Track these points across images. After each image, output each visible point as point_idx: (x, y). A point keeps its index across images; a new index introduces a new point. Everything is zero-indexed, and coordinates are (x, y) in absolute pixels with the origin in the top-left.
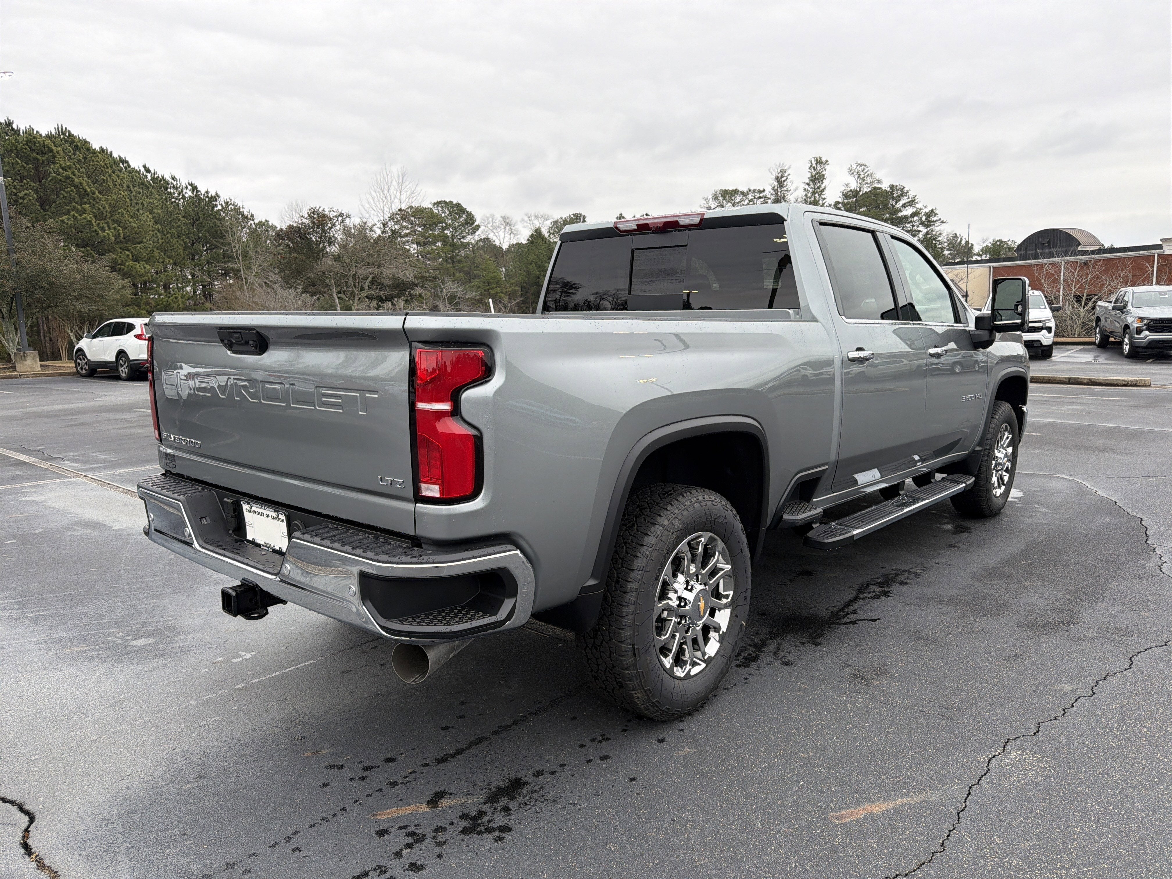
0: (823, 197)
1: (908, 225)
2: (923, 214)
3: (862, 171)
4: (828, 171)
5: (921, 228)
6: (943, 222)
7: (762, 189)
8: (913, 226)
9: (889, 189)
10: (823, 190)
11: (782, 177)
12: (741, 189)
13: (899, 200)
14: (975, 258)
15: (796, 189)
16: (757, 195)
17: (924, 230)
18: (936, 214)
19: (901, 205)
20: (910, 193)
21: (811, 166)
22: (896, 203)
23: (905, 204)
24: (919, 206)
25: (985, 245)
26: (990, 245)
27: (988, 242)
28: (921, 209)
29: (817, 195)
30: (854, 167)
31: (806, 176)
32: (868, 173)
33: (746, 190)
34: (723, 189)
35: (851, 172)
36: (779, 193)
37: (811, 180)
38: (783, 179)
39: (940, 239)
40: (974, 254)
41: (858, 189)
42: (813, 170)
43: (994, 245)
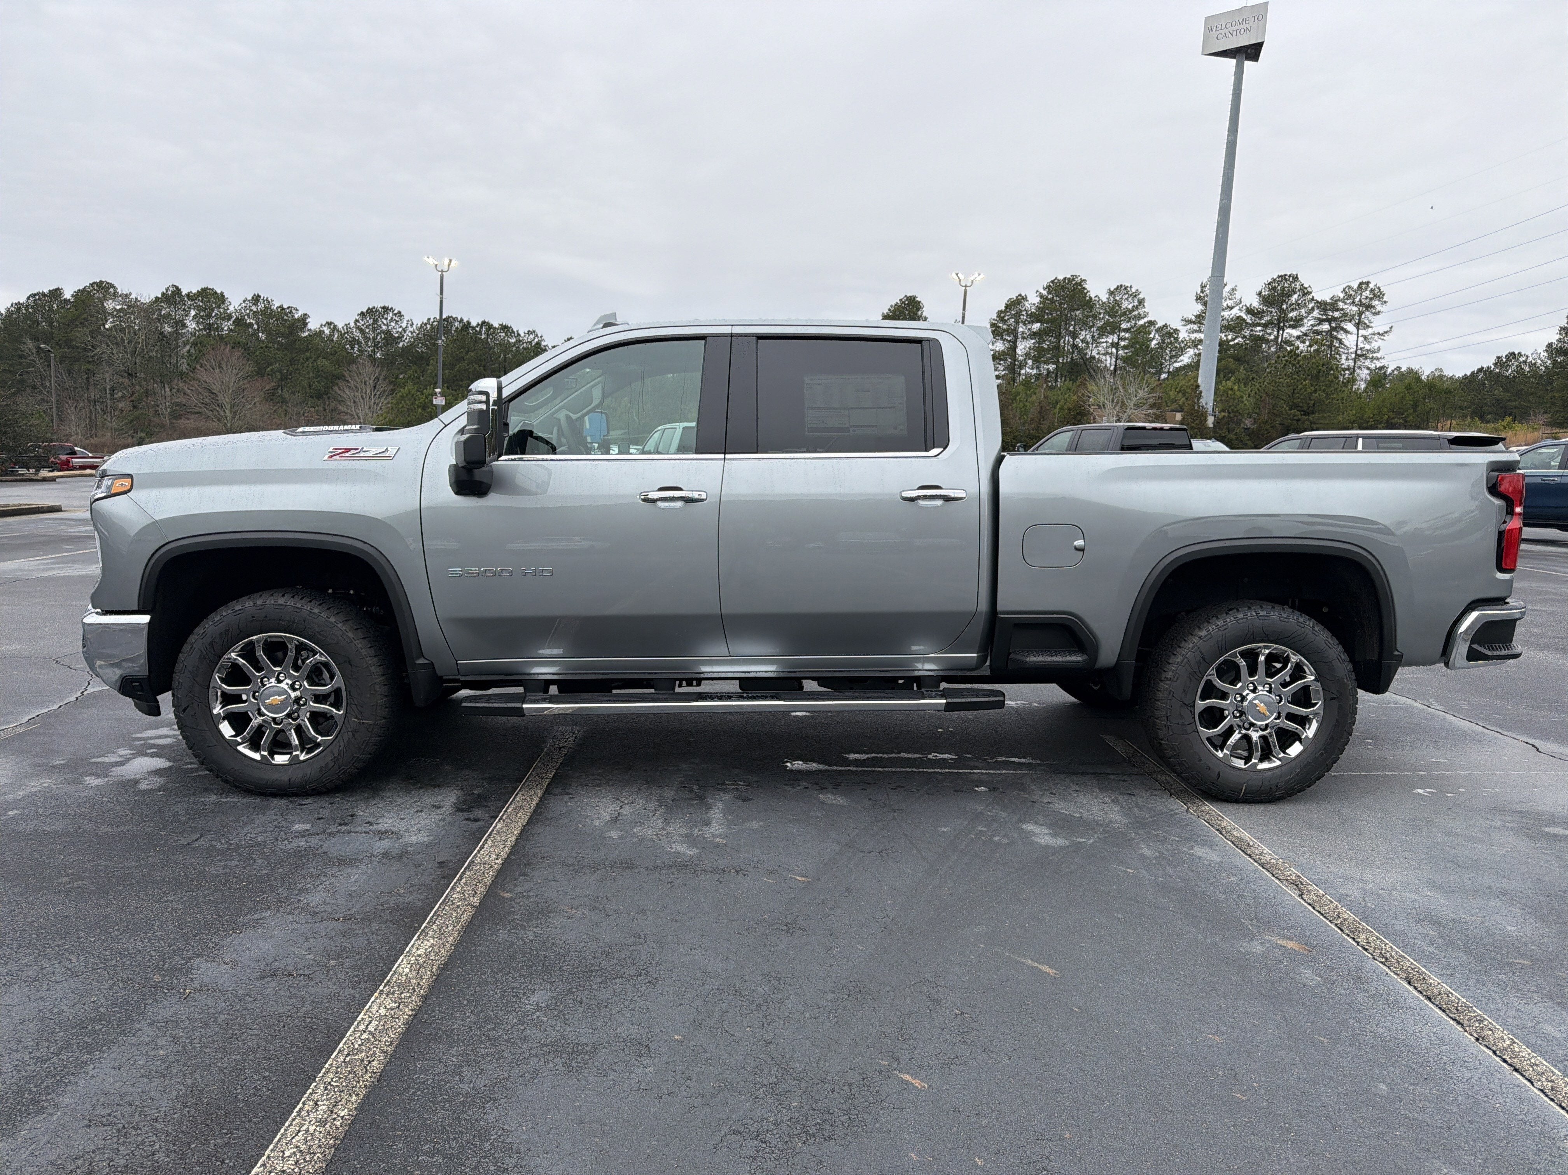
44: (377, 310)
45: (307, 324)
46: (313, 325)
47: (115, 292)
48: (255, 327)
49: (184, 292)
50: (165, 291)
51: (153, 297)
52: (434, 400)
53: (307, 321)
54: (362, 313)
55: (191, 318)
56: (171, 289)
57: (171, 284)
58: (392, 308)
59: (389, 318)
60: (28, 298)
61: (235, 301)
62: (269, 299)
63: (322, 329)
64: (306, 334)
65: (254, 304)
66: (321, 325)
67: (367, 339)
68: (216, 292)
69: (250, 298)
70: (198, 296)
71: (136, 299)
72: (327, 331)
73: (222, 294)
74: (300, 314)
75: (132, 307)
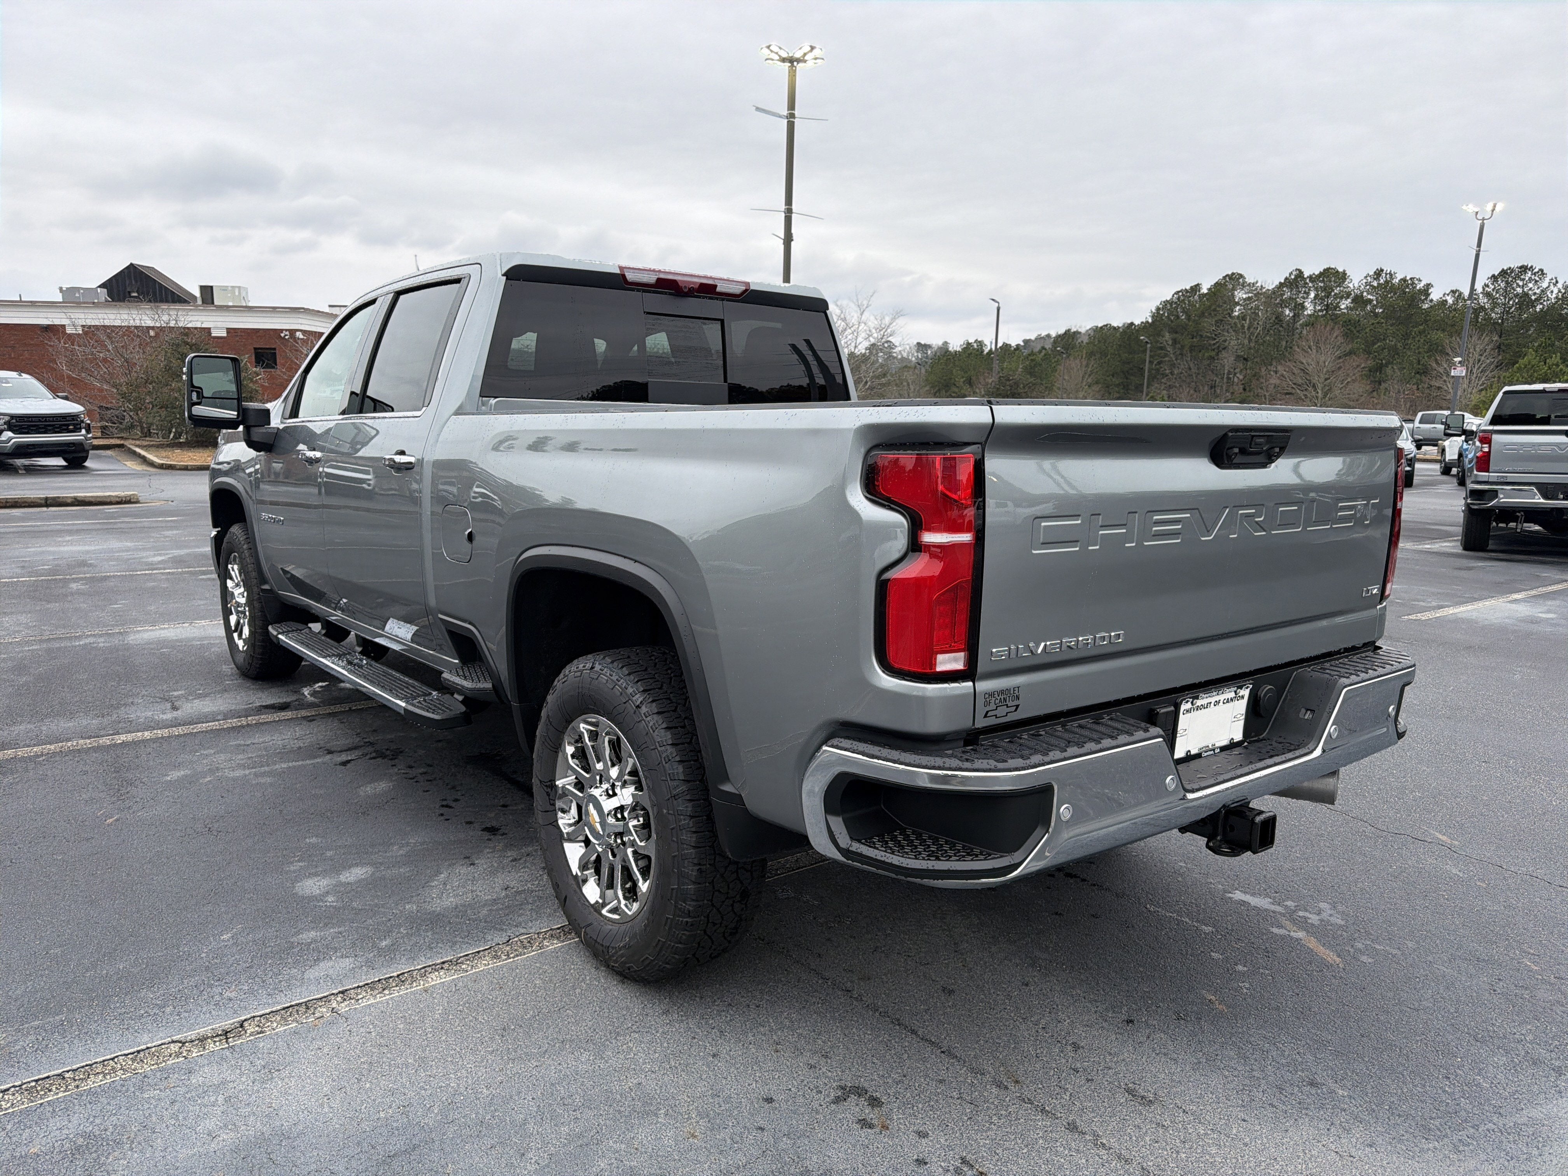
44: (1512, 271)
45: (1429, 295)
46: (1435, 295)
47: (1244, 282)
48: (1375, 302)
49: (1306, 274)
50: (1288, 276)
51: (1277, 283)
52: (1453, 371)
53: (1430, 291)
54: (1493, 276)
55: (1310, 300)
56: (1294, 273)
57: (1294, 269)
58: (1532, 267)
59: (1527, 278)
60: (1173, 296)
61: (1356, 279)
62: (1392, 272)
63: (1444, 299)
64: (1425, 306)
65: (1375, 279)
66: (1444, 295)
67: (1495, 305)
68: (1337, 271)
69: (1371, 273)
70: (1320, 277)
71: (1262, 286)
72: (1450, 300)
73: (1344, 273)
74: (1422, 285)
75: (1259, 294)
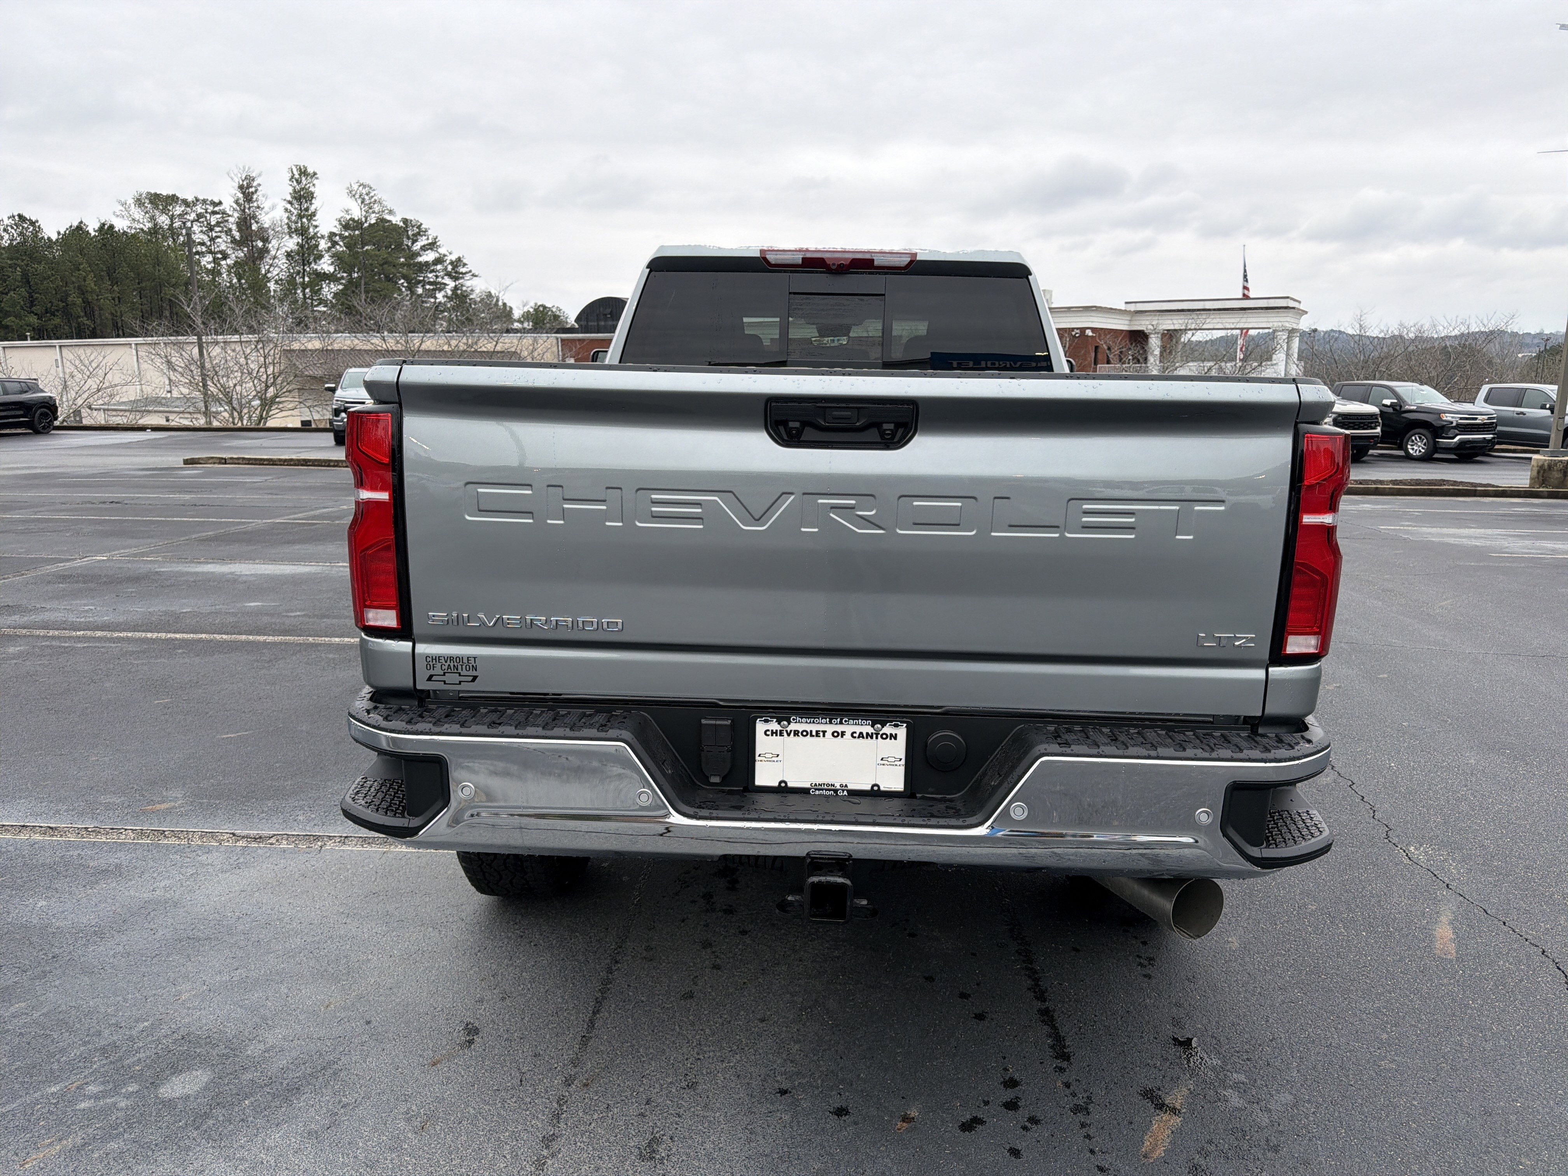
0: (314, 223)
1: (430, 275)
2: (448, 262)
3: (367, 194)
4: (319, 189)
5: (447, 280)
6: (474, 275)
7: (216, 200)
8: (437, 277)
9: (401, 224)
10: (314, 214)
11: (249, 186)
12: (182, 196)
13: (416, 241)
14: (517, 325)
15: (273, 207)
16: (211, 209)
17: (451, 284)
18: (465, 265)
19: (419, 247)
20: (429, 232)
21: (292, 177)
22: (413, 244)
23: (424, 246)
24: (442, 251)
25: (526, 309)
26: (531, 310)
27: (528, 306)
28: (445, 255)
29: (304, 220)
30: (355, 187)
31: (287, 190)
32: (375, 198)
33: (190, 198)
34: (153, 192)
35: (351, 193)
36: (247, 210)
37: (295, 198)
38: (251, 190)
39: (471, 297)
40: (515, 321)
41: (363, 219)
42: (295, 182)
43: (536, 310)
